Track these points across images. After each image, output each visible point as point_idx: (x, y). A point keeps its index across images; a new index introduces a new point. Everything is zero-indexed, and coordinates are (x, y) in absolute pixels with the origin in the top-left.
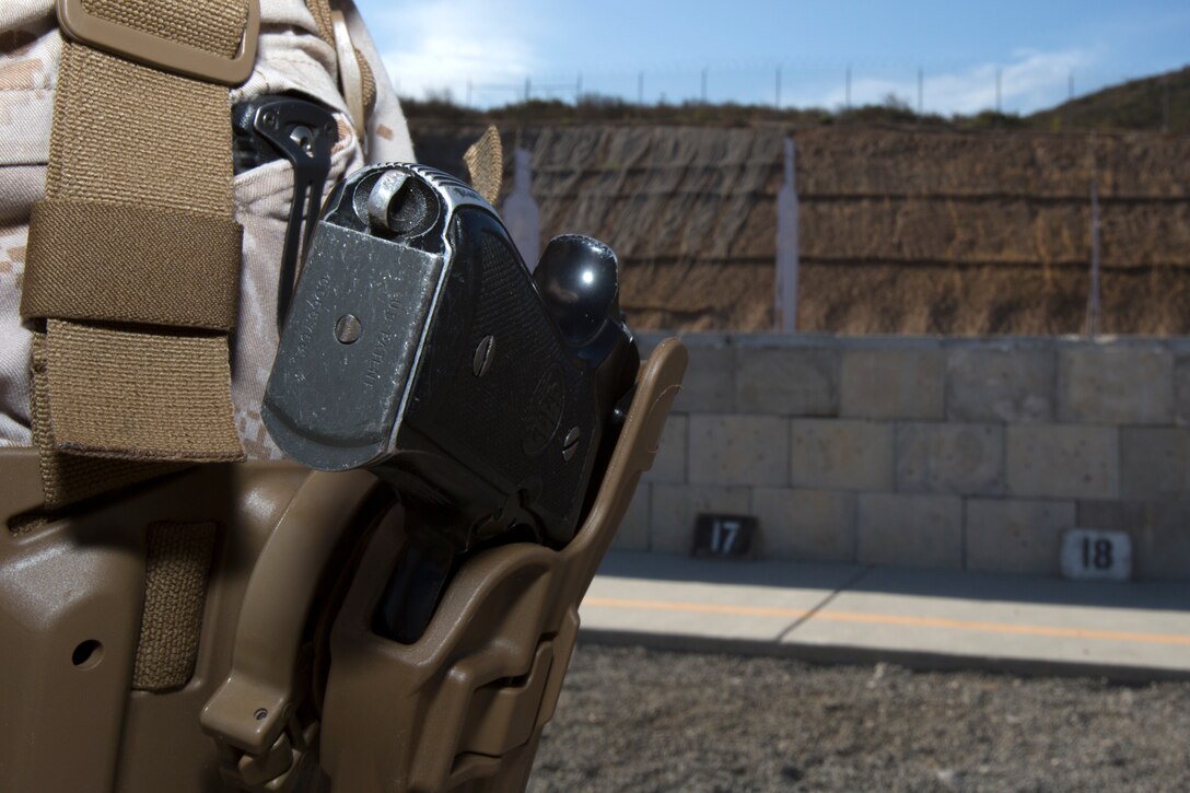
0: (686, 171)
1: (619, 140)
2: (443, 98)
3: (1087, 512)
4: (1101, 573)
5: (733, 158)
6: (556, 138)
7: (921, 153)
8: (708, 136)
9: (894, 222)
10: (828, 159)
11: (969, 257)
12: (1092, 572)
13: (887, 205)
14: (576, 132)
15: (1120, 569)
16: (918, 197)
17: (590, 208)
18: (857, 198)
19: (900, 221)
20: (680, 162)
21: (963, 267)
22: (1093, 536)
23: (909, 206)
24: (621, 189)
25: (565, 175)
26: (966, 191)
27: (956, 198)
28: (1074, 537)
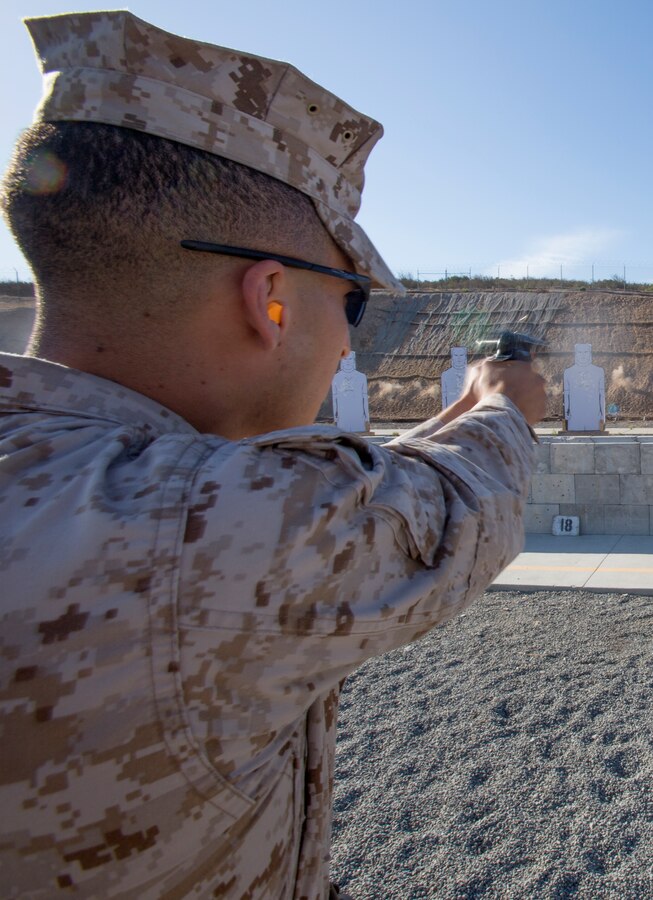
0: (519, 314)
1: (488, 299)
2: (408, 278)
3: (563, 509)
4: (568, 533)
5: (540, 307)
6: (459, 298)
7: (623, 304)
8: (528, 297)
9: (610, 336)
10: (582, 308)
11: (642, 352)
12: (564, 532)
13: (607, 328)
14: (468, 295)
15: (575, 531)
16: (621, 324)
17: (474, 331)
18: (595, 325)
19: (613, 335)
20: (516, 309)
21: (639, 356)
22: (565, 518)
23: (617, 328)
24: (489, 322)
25: (463, 316)
26: (642, 321)
27: (636, 324)
28: (558, 519)
